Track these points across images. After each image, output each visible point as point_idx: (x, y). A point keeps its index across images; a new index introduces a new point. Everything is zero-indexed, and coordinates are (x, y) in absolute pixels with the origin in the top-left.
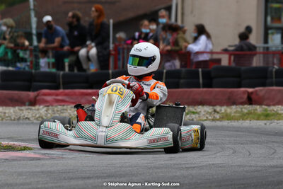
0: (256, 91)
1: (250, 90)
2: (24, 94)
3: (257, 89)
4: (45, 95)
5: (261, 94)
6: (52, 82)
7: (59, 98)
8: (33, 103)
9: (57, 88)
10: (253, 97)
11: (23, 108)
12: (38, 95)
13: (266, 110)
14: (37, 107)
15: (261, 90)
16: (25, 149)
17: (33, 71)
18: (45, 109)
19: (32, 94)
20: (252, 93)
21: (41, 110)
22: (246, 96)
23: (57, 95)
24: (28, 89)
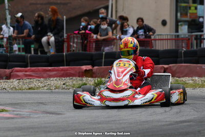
0: (170, 67)
1: (166, 66)
2: (2, 71)
3: (170, 65)
4: (17, 71)
5: (174, 69)
6: (22, 62)
7: (27, 73)
8: (9, 77)
9: (26, 66)
10: (168, 71)
11: (1, 81)
12: (12, 72)
13: (177, 81)
14: (11, 80)
15: (173, 66)
16: (3, 111)
17: (8, 54)
18: (17, 81)
19: (8, 71)
20: (167, 68)
21: (15, 82)
22: (162, 71)
24: (5, 67)
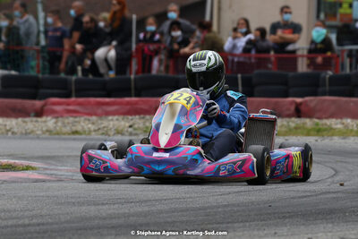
0: (306, 101)
1: (299, 100)
2: (28, 103)
3: (307, 98)
4: (54, 104)
5: (312, 105)
6: (65, 91)
7: (71, 108)
8: (39, 113)
9: (68, 96)
10: (303, 108)
11: (27, 119)
12: (45, 105)
13: (317, 124)
14: (44, 119)
15: (311, 101)
16: (28, 168)
17: (40, 76)
18: (54, 120)
19: (38, 103)
20: (301, 104)
21: (49, 122)
22: (293, 108)
23: (68, 104)
24: (34, 97)
